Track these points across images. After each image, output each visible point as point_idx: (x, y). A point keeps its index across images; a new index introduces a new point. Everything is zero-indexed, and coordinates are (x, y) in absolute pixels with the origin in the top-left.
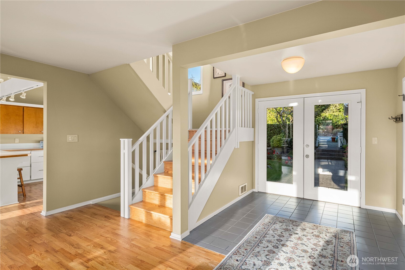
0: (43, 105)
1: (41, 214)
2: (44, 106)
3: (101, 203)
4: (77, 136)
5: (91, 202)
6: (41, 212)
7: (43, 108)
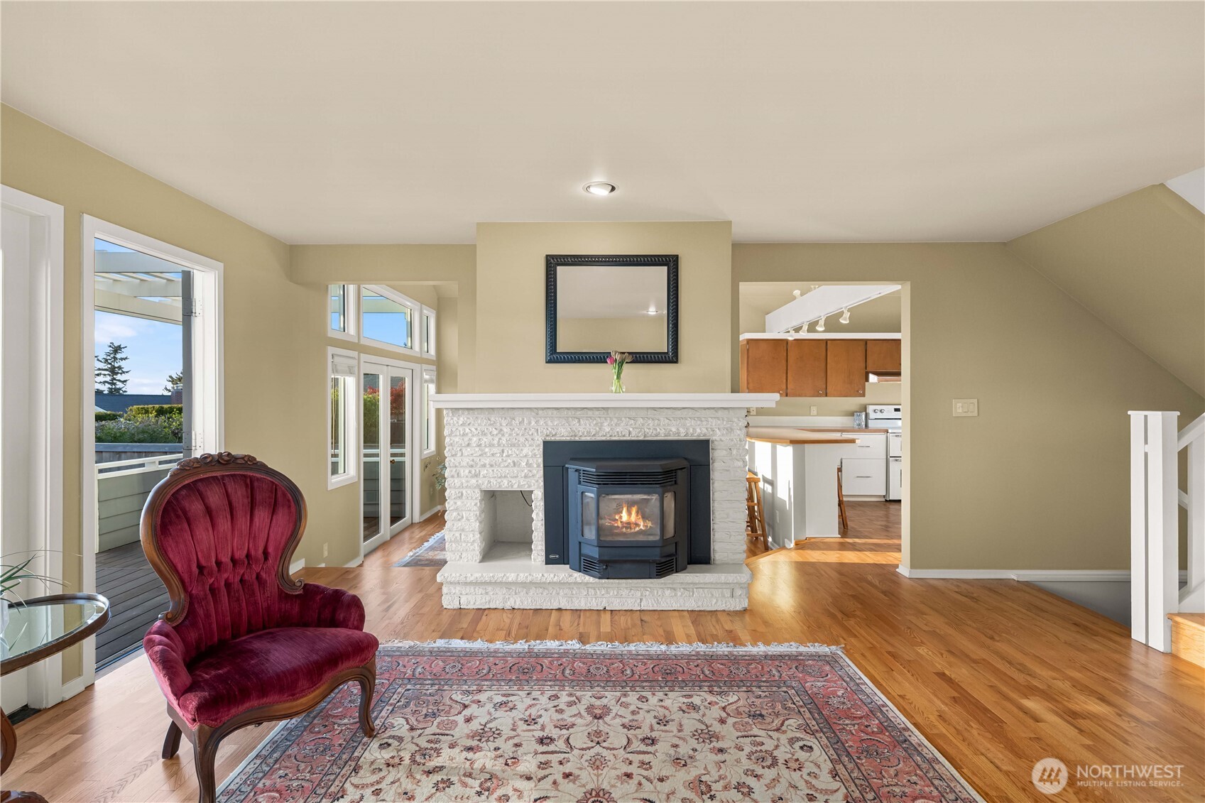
0: (900, 332)
1: (897, 570)
2: (904, 336)
3: (1043, 584)
4: (975, 401)
5: (1013, 575)
6: (897, 566)
7: (900, 340)
